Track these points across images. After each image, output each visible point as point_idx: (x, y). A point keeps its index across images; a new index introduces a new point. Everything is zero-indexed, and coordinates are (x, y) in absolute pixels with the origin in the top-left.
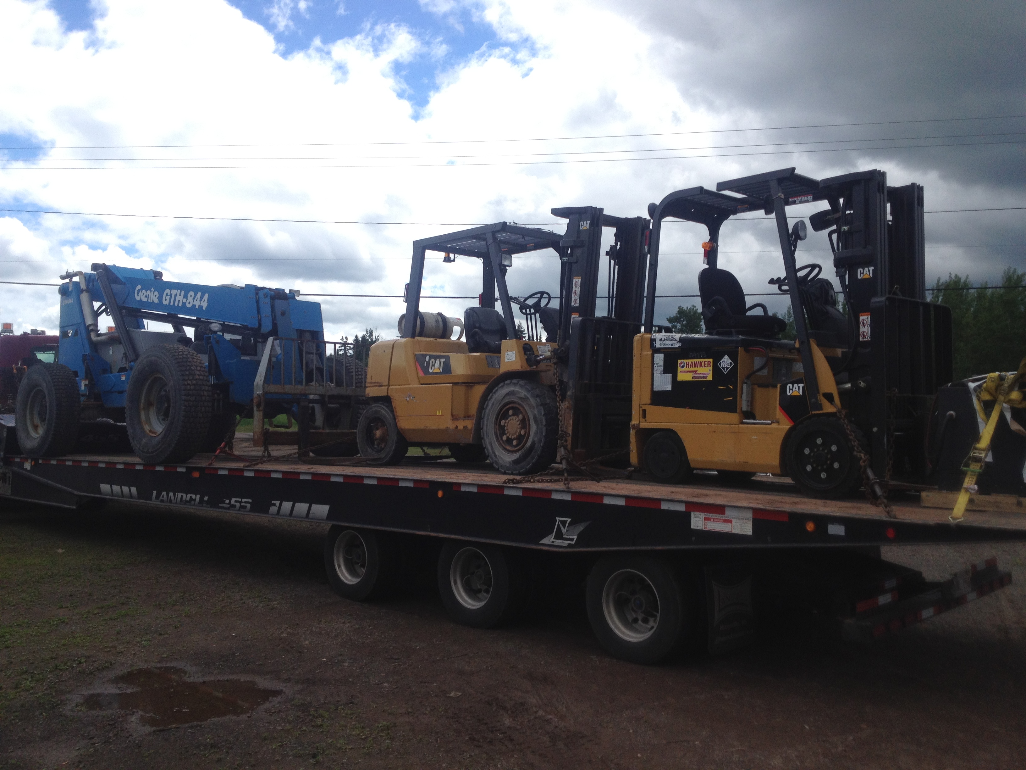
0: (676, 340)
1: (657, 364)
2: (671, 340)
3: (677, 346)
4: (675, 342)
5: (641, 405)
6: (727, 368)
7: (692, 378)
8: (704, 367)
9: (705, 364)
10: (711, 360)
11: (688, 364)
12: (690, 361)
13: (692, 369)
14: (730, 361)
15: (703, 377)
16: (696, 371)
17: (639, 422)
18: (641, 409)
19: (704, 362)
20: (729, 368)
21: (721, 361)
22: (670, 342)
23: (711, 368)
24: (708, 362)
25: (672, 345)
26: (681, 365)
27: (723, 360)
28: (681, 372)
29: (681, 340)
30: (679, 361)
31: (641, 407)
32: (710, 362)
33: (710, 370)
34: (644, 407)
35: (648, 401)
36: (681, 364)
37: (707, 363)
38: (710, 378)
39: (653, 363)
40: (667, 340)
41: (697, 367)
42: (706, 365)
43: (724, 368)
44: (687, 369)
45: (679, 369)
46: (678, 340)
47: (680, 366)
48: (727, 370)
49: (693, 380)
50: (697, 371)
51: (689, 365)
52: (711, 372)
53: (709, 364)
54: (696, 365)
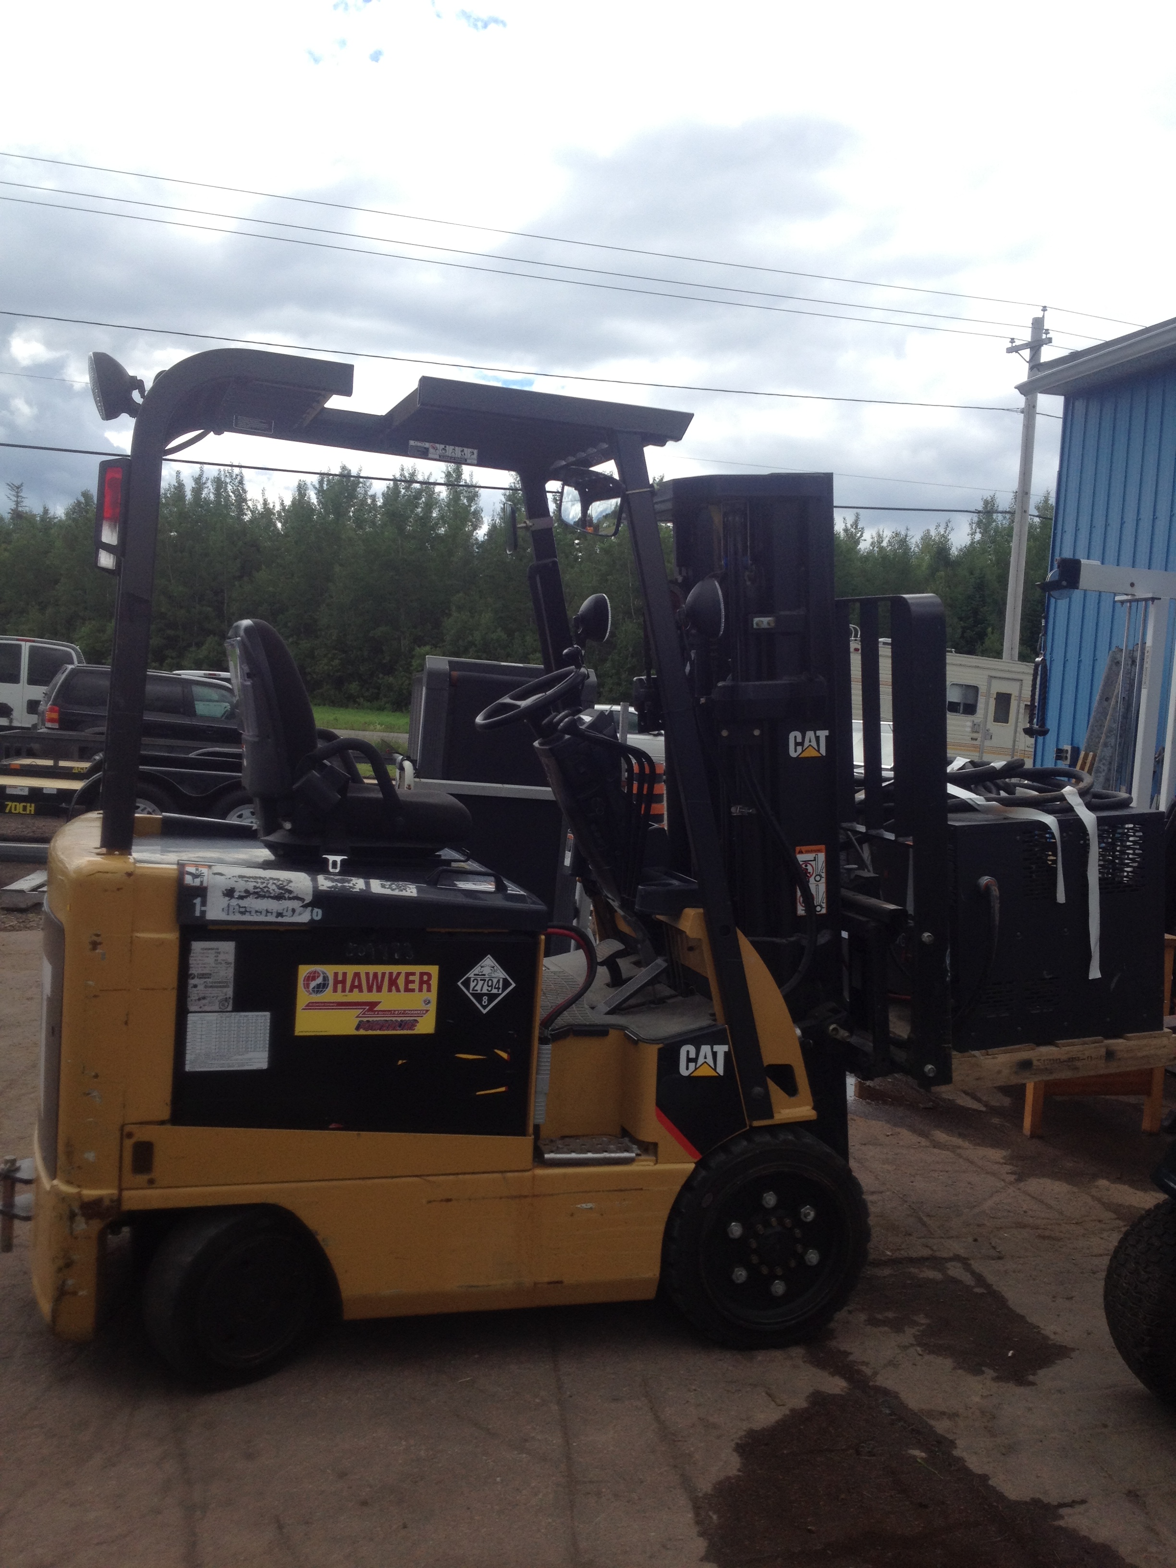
0: (297, 898)
1: (202, 976)
2: (279, 898)
3: (304, 917)
4: (296, 904)
5: (128, 1129)
6: (491, 997)
7: (357, 1028)
8: (407, 990)
9: (408, 982)
10: (434, 970)
11: (340, 982)
12: (350, 970)
13: (355, 996)
14: (501, 974)
15: (402, 1025)
16: (372, 1005)
17: (121, 1190)
18: (129, 1143)
19: (408, 975)
20: (498, 995)
21: (471, 974)
22: (274, 905)
23: (433, 996)
24: (422, 974)
25: (280, 915)
26: (313, 984)
27: (476, 970)
28: (311, 1006)
29: (320, 899)
30: (304, 970)
31: (130, 1135)
32: (429, 975)
33: (428, 1002)
34: (143, 1134)
35: (165, 1113)
36: (312, 977)
37: (416, 978)
38: (426, 1025)
39: (184, 974)
40: (259, 894)
41: (379, 989)
42: (415, 986)
43: (479, 997)
44: (339, 997)
45: (303, 997)
46: (308, 899)
47: (307, 986)
48: (490, 1002)
49: (362, 1032)
50: (377, 1004)
51: (343, 982)
52: (433, 1008)
53: (425, 982)
54: (375, 984)
